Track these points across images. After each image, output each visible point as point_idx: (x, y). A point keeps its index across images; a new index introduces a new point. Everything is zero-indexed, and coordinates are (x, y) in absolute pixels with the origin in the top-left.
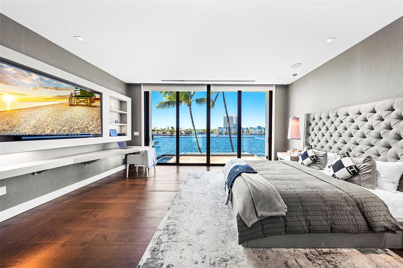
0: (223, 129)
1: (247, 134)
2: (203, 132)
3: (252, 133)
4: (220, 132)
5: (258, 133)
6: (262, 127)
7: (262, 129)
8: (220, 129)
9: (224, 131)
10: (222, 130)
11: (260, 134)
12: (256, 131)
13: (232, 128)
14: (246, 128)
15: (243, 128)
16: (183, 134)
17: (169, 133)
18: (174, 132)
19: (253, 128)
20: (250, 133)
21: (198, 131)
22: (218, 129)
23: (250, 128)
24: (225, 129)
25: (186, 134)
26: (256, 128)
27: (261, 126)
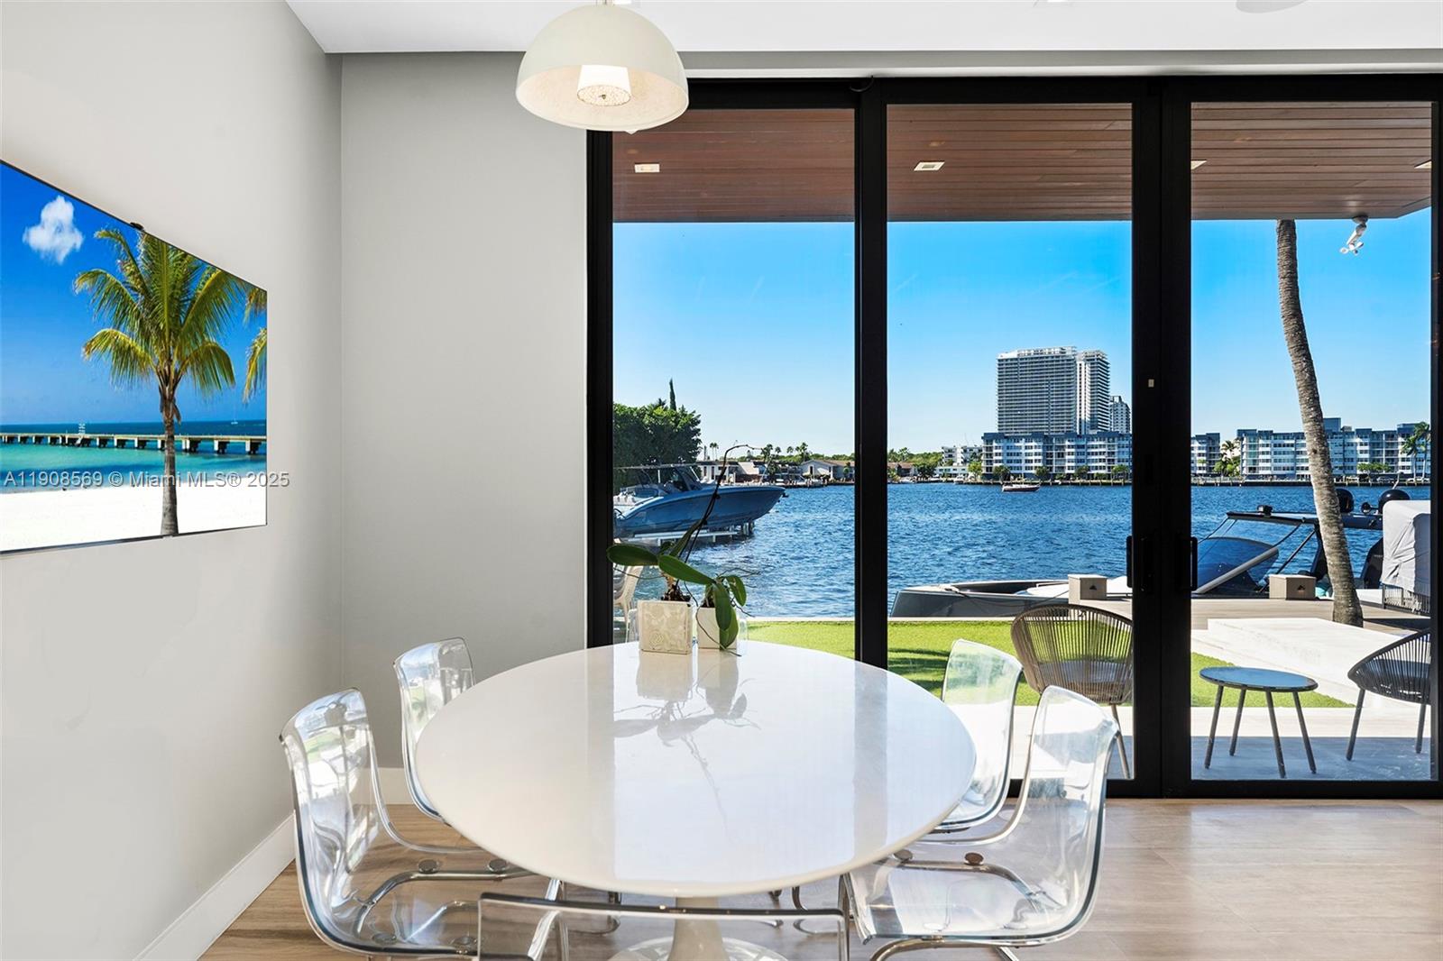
0: (1022, 443)
1: (1222, 479)
3: (1261, 472)
4: (995, 465)
7: (1358, 440)
8: (995, 444)
9: (1023, 458)
10: (1011, 455)
12: (1295, 461)
13: (1091, 438)
16: (749, 478)
19: (1267, 434)
20: (1245, 472)
22: (981, 443)
23: (1242, 434)
24: (1033, 444)
25: (772, 478)
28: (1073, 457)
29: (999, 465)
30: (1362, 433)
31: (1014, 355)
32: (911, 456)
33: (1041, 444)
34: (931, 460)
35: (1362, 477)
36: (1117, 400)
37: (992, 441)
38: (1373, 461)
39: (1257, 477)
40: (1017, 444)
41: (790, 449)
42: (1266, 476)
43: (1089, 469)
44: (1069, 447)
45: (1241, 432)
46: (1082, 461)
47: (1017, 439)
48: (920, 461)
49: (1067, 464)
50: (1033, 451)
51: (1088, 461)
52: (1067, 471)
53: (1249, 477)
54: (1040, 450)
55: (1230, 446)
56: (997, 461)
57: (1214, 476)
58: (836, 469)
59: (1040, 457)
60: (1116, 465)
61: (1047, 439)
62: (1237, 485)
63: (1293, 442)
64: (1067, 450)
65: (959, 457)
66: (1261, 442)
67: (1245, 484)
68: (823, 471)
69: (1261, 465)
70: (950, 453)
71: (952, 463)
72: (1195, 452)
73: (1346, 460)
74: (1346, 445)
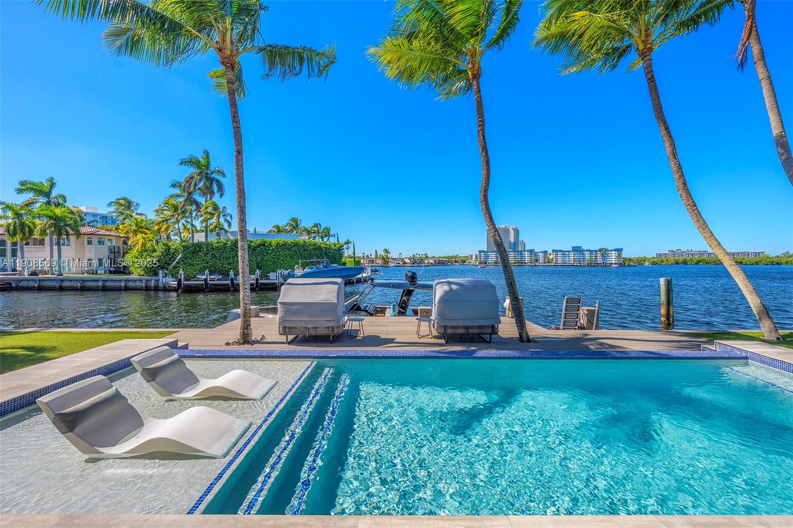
1: (548, 264)
2: (446, 261)
5: (572, 262)
6: (584, 247)
7: (586, 253)
8: (481, 254)
9: (490, 258)
10: (487, 257)
11: (579, 264)
13: (510, 252)
14: (541, 252)
15: (537, 252)
16: (407, 263)
17: (379, 261)
18: (390, 260)
19: (561, 251)
20: (554, 262)
22: (478, 253)
24: (492, 253)
25: (414, 263)
26: (569, 251)
27: (581, 247)
30: (587, 250)
32: (459, 257)
35: (587, 263)
36: (522, 240)
38: (591, 256)
39: (558, 263)
41: (422, 255)
42: (560, 263)
47: (489, 252)
48: (462, 258)
53: (555, 263)
56: (482, 259)
57: (545, 263)
58: (435, 261)
59: (496, 258)
60: (517, 260)
62: (551, 266)
63: (568, 253)
65: (473, 257)
66: (559, 253)
67: (554, 265)
68: (431, 261)
69: (559, 260)
71: (471, 259)
72: (541, 256)
73: (583, 259)
74: (583, 254)
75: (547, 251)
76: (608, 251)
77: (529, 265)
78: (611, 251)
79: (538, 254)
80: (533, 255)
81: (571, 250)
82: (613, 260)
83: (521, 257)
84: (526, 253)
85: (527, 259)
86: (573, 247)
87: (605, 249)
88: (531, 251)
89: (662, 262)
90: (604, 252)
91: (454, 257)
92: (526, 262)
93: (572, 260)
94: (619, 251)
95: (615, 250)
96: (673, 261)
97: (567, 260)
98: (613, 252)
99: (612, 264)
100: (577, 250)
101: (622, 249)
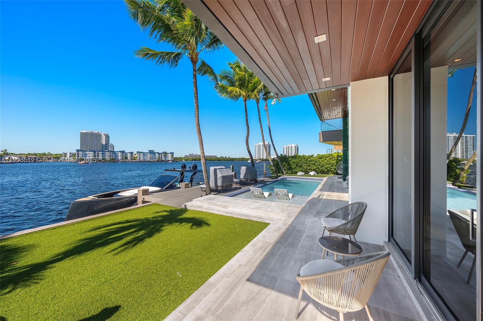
1: (134, 161)
3: (141, 159)
4: (80, 157)
5: (149, 159)
7: (156, 154)
9: (88, 156)
10: (85, 155)
11: (153, 161)
13: (106, 152)
14: (129, 153)
15: (126, 153)
19: (142, 153)
20: (138, 159)
21: (21, 156)
22: (76, 152)
23: (138, 152)
24: (91, 152)
26: (147, 153)
27: (154, 151)
28: (101, 156)
29: (81, 157)
30: (157, 153)
31: (85, 132)
32: (52, 154)
33: (93, 153)
34: (59, 156)
35: (157, 160)
36: (111, 144)
37: (79, 152)
38: (159, 156)
39: (141, 160)
40: (86, 152)
42: (142, 160)
43: (105, 158)
44: (100, 153)
45: (137, 152)
46: (104, 157)
47: (87, 151)
48: (55, 156)
49: (100, 157)
50: (91, 154)
51: (105, 157)
52: (100, 159)
54: (93, 154)
55: (135, 154)
56: (80, 156)
57: (132, 160)
59: (93, 156)
60: (112, 158)
61: (95, 152)
63: (146, 154)
64: (100, 154)
65: (68, 155)
66: (141, 154)
69: (141, 158)
70: (65, 154)
71: (66, 157)
72: (129, 155)
73: (155, 157)
74: (155, 155)
75: (133, 152)
76: (167, 153)
77: (121, 162)
78: (169, 153)
79: (127, 154)
80: (124, 155)
81: (148, 152)
82: (170, 158)
83: (115, 155)
84: (119, 153)
85: (119, 157)
86: (149, 150)
87: (166, 152)
88: (123, 152)
89: (187, 159)
90: (165, 154)
91: (44, 154)
92: (119, 159)
93: (149, 158)
94: (172, 153)
95: (170, 153)
96: (191, 159)
97: (146, 158)
98: (170, 154)
99: (169, 160)
100: (151, 152)
101: (173, 153)
